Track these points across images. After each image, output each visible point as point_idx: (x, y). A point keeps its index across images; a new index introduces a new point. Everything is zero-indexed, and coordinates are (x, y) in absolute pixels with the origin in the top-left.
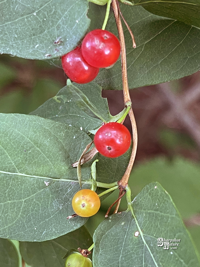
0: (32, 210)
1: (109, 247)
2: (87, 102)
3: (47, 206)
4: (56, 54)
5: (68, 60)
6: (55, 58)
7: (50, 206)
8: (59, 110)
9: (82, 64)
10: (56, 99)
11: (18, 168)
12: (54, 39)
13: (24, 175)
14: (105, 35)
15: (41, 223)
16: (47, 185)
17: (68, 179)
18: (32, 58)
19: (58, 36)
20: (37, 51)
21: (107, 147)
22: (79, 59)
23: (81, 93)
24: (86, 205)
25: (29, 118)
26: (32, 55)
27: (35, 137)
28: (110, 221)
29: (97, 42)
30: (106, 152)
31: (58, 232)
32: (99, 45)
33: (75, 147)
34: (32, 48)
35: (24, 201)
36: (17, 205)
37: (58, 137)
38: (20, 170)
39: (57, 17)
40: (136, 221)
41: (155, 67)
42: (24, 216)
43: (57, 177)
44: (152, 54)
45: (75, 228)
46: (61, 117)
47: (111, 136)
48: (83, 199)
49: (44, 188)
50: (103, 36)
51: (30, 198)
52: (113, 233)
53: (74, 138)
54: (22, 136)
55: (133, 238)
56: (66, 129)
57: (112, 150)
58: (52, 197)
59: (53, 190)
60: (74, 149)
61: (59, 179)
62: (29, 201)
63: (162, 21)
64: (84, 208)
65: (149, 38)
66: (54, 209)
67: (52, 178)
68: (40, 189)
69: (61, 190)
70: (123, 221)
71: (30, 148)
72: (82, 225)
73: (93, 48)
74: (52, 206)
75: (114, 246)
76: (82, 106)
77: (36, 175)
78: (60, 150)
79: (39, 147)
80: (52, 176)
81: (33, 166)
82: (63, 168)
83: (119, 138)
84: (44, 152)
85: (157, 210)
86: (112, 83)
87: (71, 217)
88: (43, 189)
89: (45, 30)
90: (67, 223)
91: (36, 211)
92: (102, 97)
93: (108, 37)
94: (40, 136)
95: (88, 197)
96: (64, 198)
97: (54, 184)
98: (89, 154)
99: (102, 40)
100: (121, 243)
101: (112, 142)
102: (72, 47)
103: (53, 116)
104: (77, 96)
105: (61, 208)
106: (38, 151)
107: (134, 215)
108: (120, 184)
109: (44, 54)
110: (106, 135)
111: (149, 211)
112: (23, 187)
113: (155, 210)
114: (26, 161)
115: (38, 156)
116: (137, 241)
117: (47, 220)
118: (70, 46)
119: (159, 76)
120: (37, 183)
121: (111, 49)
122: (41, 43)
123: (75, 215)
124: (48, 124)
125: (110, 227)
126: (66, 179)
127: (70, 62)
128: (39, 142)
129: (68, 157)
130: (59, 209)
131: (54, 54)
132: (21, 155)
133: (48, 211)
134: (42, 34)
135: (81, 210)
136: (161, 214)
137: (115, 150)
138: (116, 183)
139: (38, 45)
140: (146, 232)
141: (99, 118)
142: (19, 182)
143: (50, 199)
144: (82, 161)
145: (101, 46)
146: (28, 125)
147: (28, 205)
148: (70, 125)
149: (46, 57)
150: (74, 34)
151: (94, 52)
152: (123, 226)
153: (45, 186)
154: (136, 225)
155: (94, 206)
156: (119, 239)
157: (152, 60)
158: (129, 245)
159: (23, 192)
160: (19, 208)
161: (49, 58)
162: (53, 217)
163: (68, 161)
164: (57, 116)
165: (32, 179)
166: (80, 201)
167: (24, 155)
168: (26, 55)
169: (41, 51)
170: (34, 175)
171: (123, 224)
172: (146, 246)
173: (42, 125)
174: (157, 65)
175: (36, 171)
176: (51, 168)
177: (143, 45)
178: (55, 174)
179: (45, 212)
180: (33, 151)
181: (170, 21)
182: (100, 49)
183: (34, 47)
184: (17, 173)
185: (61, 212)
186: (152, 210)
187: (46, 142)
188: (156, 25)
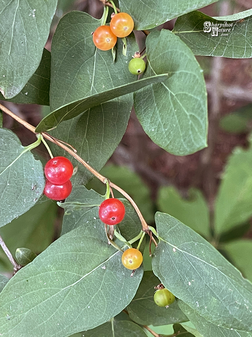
0: (110, 290)
1: (168, 271)
2: (79, 205)
3: (116, 280)
4: (39, 195)
5: (48, 191)
6: (40, 198)
7: (117, 278)
8: (74, 219)
9: (57, 187)
10: (67, 214)
11: (80, 274)
12: (30, 188)
13: (87, 275)
14: (54, 162)
15: (121, 292)
16: (105, 268)
17: (113, 254)
18: (28, 209)
19: (31, 185)
20: (28, 203)
21: (111, 219)
22: (53, 186)
23: (71, 203)
24: (132, 260)
25: (60, 240)
26: (27, 207)
27: (73, 247)
28: (156, 256)
29: (52, 170)
30: (114, 222)
31: (134, 289)
32: (55, 171)
33: (101, 232)
34: (23, 204)
35: (100, 289)
36: (99, 295)
37: (85, 236)
38: (82, 274)
39: (21, 175)
40: (168, 243)
41: (103, 145)
42: (108, 297)
43: (106, 258)
44: (94, 140)
45: (141, 278)
46: (78, 221)
47: (107, 211)
48: (127, 259)
49: (105, 271)
50: (53, 164)
51: (102, 285)
52: (163, 261)
53: (95, 227)
54: (66, 254)
55: (175, 254)
56: (86, 227)
57: (116, 218)
58: (114, 273)
59: (111, 268)
60: (101, 234)
61: (108, 258)
62: (104, 287)
63: (82, 116)
64: (133, 263)
65: (85, 132)
66: (120, 278)
67: (104, 262)
68: (103, 274)
69: (115, 264)
70: (163, 250)
71: (76, 256)
72: (143, 273)
73: (54, 175)
74: (117, 277)
75: (170, 268)
76: (79, 209)
77: (94, 269)
78: (94, 242)
79: (81, 251)
80: (103, 261)
81: (87, 265)
82: (105, 250)
83: (112, 208)
84: (86, 252)
85: (170, 227)
86: (88, 176)
87: (132, 274)
88: (104, 273)
89: (21, 188)
90: (134, 279)
91: (112, 289)
92: (89, 190)
93: (56, 161)
94: (75, 245)
95: (129, 255)
96: (121, 267)
97: (108, 264)
98: (110, 229)
99: (55, 166)
100: (172, 263)
101: (111, 214)
102: (43, 183)
103: (74, 225)
104: (70, 206)
105: (124, 274)
106: (82, 254)
107: (164, 241)
108: (144, 230)
109: (33, 201)
110: (104, 213)
111: (168, 232)
112: (93, 282)
113: (170, 229)
114: (80, 265)
115: (85, 257)
116: (178, 254)
117: (123, 288)
118: (42, 184)
119: (110, 148)
120: (98, 273)
121: (64, 166)
122: (26, 197)
123: (134, 271)
124: (74, 233)
125: (158, 259)
126: (112, 255)
127: (50, 192)
128: (78, 249)
129: (102, 241)
130: (123, 275)
131: (38, 196)
132: (75, 265)
133: (119, 282)
134: (22, 191)
135: (131, 265)
136: (174, 228)
137: (117, 216)
138: (142, 231)
139: (25, 199)
140: (177, 244)
141: (94, 207)
142: (88, 281)
143: (114, 275)
144: (110, 237)
145: (56, 170)
146: (63, 245)
147: (105, 289)
148: (87, 222)
149: (35, 201)
150: (38, 175)
151: (56, 177)
152: (165, 252)
153: (105, 270)
154: (170, 245)
155: (137, 256)
156: (169, 261)
157: (97, 143)
158: (176, 260)
159: (95, 285)
160: (101, 296)
161: (37, 200)
162: (124, 284)
163: (103, 244)
164: (76, 223)
165: (93, 273)
166: (127, 261)
167: (76, 264)
168: (24, 210)
169: (29, 201)
170: (92, 270)
171: (163, 251)
172: (184, 252)
173: (71, 237)
174: (103, 143)
175: (91, 266)
176: (98, 257)
177: (85, 139)
178: (103, 258)
179: (118, 285)
180: (80, 256)
181: (87, 112)
182: (57, 172)
183: (24, 202)
184: (82, 277)
185: (125, 277)
186: (169, 229)
187: (81, 245)
188: (81, 122)
